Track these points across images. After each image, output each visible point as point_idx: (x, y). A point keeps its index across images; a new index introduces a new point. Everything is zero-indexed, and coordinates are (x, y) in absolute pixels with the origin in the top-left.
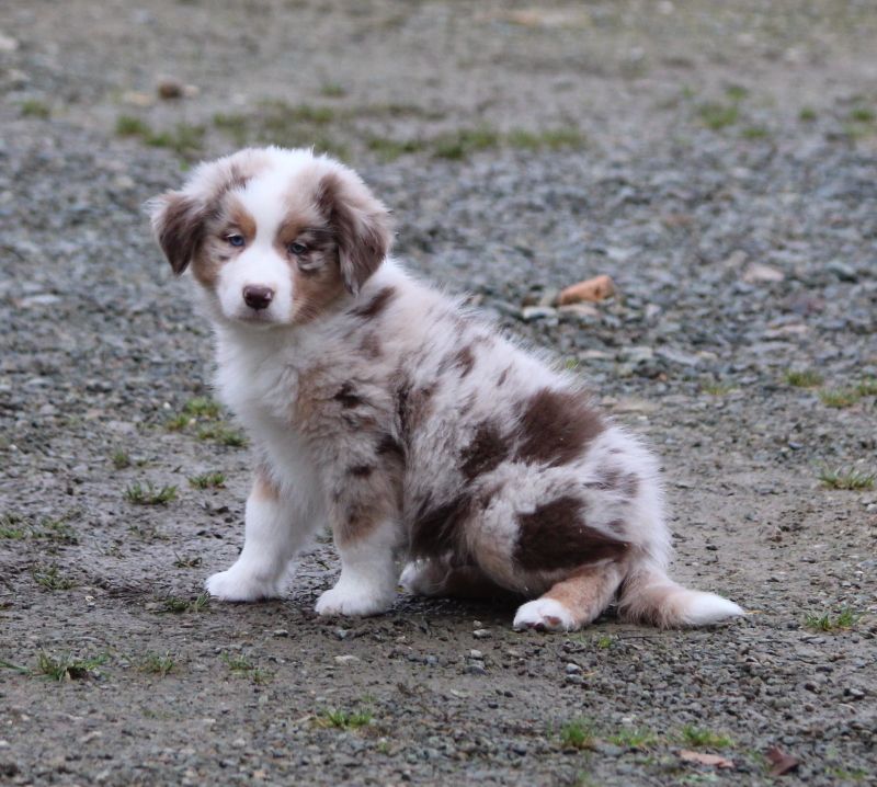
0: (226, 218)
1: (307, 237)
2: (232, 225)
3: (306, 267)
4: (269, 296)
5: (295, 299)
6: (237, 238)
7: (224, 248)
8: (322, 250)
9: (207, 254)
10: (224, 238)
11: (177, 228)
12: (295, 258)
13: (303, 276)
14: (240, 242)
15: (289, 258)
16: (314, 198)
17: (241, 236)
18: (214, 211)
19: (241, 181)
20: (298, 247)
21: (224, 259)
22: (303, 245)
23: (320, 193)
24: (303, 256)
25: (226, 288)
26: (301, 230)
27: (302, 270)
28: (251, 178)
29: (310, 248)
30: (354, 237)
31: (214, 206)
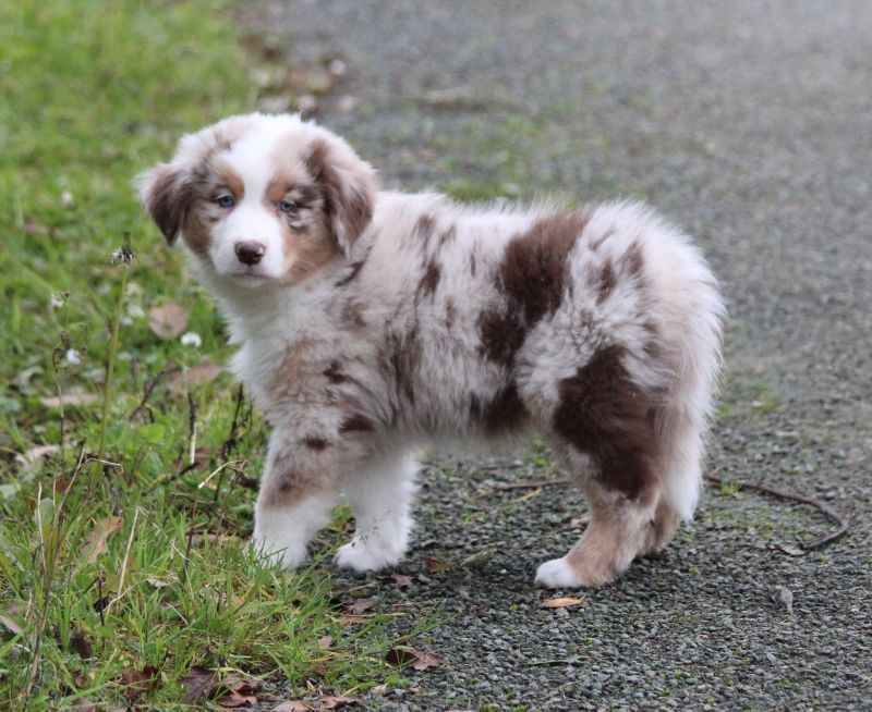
0: (213, 181)
1: (295, 195)
2: (220, 187)
3: (296, 224)
4: (261, 251)
5: (286, 254)
6: (226, 199)
7: (214, 210)
8: (310, 208)
9: (197, 217)
10: (213, 199)
11: (165, 198)
12: (284, 216)
13: (293, 233)
14: (230, 202)
15: (278, 215)
16: (302, 157)
17: (230, 195)
18: (201, 175)
19: (227, 146)
20: (287, 205)
21: (214, 220)
22: (292, 203)
23: (308, 154)
24: (293, 214)
25: (217, 247)
26: (289, 188)
27: (292, 227)
28: (235, 140)
29: (299, 205)
30: (342, 200)
31: (201, 171)
